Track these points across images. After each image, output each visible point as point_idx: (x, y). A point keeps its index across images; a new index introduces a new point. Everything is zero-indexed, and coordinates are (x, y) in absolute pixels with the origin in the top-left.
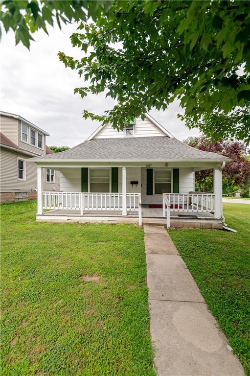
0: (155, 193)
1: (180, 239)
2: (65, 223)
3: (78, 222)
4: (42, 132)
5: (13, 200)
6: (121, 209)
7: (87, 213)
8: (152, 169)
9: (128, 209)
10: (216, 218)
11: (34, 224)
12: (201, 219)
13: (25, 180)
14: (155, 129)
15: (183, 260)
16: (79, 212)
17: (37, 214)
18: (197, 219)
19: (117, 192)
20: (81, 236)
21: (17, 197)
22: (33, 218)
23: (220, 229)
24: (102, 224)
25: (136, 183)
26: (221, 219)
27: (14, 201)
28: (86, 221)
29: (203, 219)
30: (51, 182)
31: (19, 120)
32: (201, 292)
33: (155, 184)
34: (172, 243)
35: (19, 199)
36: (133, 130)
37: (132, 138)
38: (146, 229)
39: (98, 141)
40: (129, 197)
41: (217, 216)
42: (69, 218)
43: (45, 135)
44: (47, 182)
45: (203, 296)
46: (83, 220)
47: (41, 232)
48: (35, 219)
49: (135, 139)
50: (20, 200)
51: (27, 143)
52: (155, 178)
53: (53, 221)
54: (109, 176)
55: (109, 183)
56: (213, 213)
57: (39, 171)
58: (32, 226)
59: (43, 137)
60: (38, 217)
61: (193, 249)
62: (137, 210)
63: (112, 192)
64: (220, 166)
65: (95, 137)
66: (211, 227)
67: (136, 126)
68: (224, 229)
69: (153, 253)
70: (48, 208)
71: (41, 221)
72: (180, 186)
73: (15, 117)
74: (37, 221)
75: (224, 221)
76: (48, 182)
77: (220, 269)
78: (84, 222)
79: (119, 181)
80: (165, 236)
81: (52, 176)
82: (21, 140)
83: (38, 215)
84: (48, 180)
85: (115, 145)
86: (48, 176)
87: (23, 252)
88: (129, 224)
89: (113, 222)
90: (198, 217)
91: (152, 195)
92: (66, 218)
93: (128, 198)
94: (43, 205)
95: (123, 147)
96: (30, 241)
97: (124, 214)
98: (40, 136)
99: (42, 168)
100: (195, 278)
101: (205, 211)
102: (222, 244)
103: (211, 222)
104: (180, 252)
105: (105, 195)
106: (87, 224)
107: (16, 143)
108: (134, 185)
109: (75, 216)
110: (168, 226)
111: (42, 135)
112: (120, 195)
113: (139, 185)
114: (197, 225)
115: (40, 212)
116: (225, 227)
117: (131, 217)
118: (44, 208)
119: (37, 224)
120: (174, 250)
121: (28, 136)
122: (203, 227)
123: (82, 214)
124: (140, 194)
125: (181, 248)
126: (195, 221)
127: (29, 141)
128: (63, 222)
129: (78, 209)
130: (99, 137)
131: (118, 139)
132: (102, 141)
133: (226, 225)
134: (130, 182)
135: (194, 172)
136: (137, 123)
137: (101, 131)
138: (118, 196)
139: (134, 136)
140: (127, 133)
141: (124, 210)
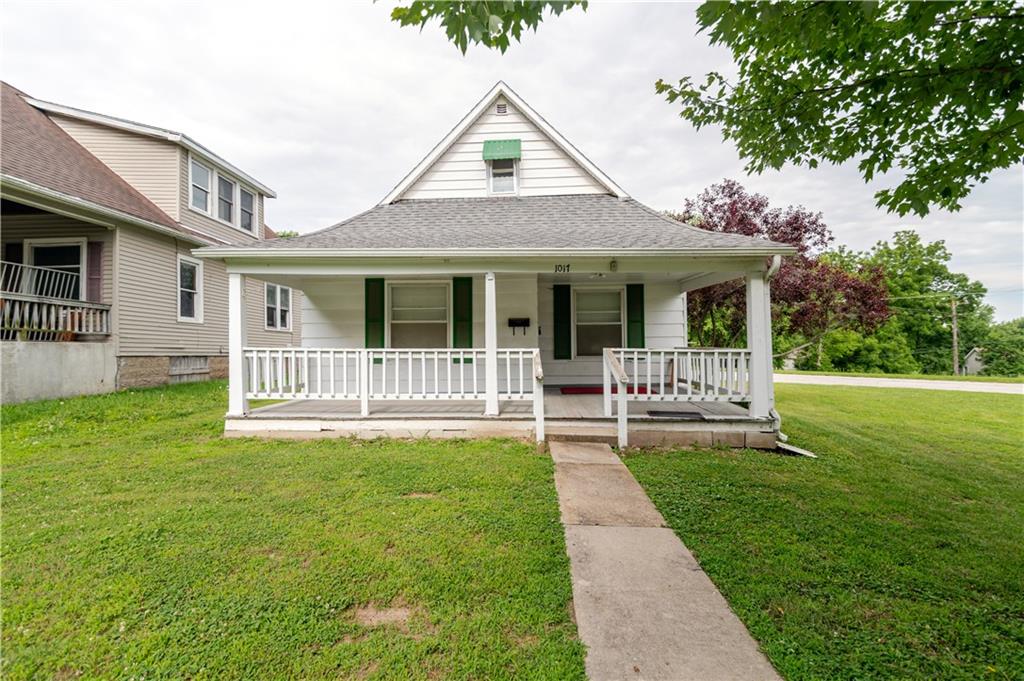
0: (579, 354)
1: (659, 478)
2: (314, 441)
3: (353, 438)
4: (253, 187)
5: (165, 378)
6: (481, 397)
7: (379, 411)
8: (568, 287)
9: (504, 397)
10: (756, 417)
11: (215, 444)
12: (713, 421)
13: (201, 321)
14: (573, 172)
15: (681, 544)
16: (354, 407)
17: (228, 414)
18: (703, 420)
19: (471, 347)
20: (360, 476)
21: (176, 371)
22: (217, 429)
23: (767, 450)
24: (425, 441)
25: (524, 323)
26: (771, 421)
27: (165, 383)
28: (379, 434)
29: (720, 421)
30: (279, 327)
31: (184, 149)
32: (766, 654)
33: (578, 328)
34: (638, 492)
35: (181, 376)
36: (515, 178)
37: (511, 199)
38: (557, 452)
39: (415, 206)
40: (505, 359)
41: (758, 412)
42: (326, 425)
43: (261, 195)
44: (266, 328)
45: (776, 666)
46: (368, 429)
47: (233, 469)
48: (223, 431)
49: (519, 200)
50: (185, 379)
51: (208, 214)
52: (578, 309)
53: (278, 436)
54: (445, 305)
55: (445, 326)
56: (745, 405)
57: (235, 284)
58: (207, 449)
59: (256, 200)
60: (229, 425)
61: (706, 507)
62: (527, 397)
63: (455, 347)
64: (764, 268)
65: (404, 193)
66: (742, 443)
67: (524, 164)
68: (778, 450)
69: (586, 521)
70: (262, 396)
71: (239, 436)
72: (646, 335)
73: (171, 137)
74: (227, 435)
75: (778, 426)
76: (271, 329)
77: (805, 569)
78: (372, 436)
79: (475, 319)
80: (616, 471)
81: (284, 313)
82: (191, 206)
83: (229, 418)
84: (271, 322)
85: (463, 217)
86: (271, 312)
87: (161, 531)
88: (506, 441)
89: (460, 435)
90: (707, 417)
91: (570, 358)
92: (316, 426)
94: (248, 387)
95: (486, 221)
96: (192, 495)
97: (492, 409)
98: (247, 197)
99: (244, 276)
100: (732, 603)
101: (723, 399)
102: (787, 490)
103: (741, 429)
104: (669, 517)
105: (436, 354)
106: (381, 441)
107: (174, 214)
108: (519, 330)
109: (343, 420)
110: (623, 442)
111: (254, 194)
112: (480, 356)
113: (533, 329)
114: (705, 439)
115: (236, 406)
116: (780, 445)
117: (511, 419)
118: (250, 396)
119: (226, 443)
120: (650, 512)
121: (209, 196)
122: (718, 445)
123: (365, 413)
124: (536, 351)
125: (669, 503)
126: (697, 428)
127: (213, 210)
128: (307, 436)
129: (352, 397)
130: (417, 195)
131: (470, 201)
132: (426, 206)
133: (784, 437)
134: (507, 321)
135: (684, 295)
136: (524, 155)
137: (422, 179)
138: (474, 357)
139: (521, 192)
140: (495, 187)
141: (492, 399)
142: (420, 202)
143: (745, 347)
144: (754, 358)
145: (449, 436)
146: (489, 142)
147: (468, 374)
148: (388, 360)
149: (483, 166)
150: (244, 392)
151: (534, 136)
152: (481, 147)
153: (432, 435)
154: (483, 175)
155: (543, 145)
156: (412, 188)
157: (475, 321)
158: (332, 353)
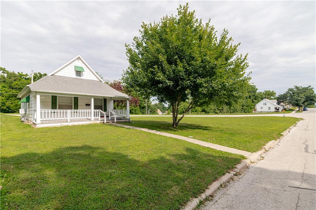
3: (68, 126)
6: (91, 117)
7: (71, 121)
17: (37, 123)
26: (129, 119)
36: (81, 74)
42: (62, 124)
46: (70, 124)
49: (83, 80)
54: (72, 101)
55: (72, 105)
57: (38, 97)
60: (38, 125)
62: (98, 117)
64: (129, 100)
65: (53, 74)
68: (130, 122)
72: (107, 107)
78: (72, 125)
89: (88, 124)
92: (59, 124)
93: (94, 112)
94: (41, 117)
97: (93, 119)
99: (40, 95)
103: (126, 120)
105: (83, 111)
108: (88, 106)
109: (65, 123)
115: (39, 122)
117: (96, 121)
118: (42, 119)
123: (69, 121)
124: (100, 110)
126: (121, 120)
128: (58, 126)
129: (66, 119)
134: (85, 104)
135: (113, 101)
136: (84, 71)
137: (59, 71)
138: (90, 111)
139: (82, 78)
140: (77, 75)
141: (93, 118)
142: (58, 76)
144: (127, 111)
145: (86, 124)
146: (76, 66)
147: (77, 114)
149: (74, 71)
152: (74, 67)
153: (83, 124)
154: (74, 73)
156: (56, 73)
157: (79, 104)
158: (53, 111)
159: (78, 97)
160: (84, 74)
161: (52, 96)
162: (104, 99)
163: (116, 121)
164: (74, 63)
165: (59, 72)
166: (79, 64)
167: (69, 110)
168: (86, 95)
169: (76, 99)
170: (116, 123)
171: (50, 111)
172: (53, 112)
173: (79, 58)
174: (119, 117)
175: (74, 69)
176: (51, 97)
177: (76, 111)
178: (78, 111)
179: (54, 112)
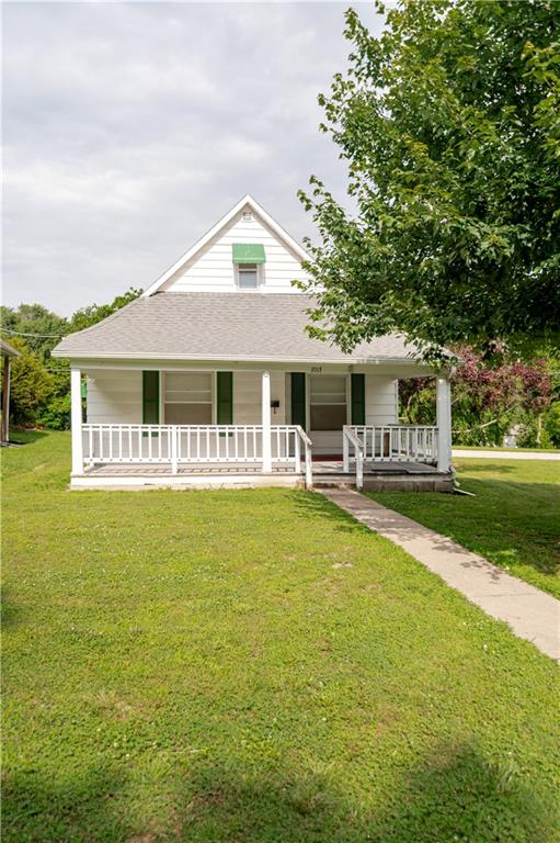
0: (312, 429)
2: (143, 491)
3: (169, 489)
6: (259, 459)
8: (305, 374)
9: (275, 460)
10: (441, 471)
12: (414, 474)
17: (72, 474)
18: (408, 474)
19: (232, 424)
23: (447, 492)
24: (222, 491)
25: (275, 404)
26: (450, 474)
28: (187, 486)
29: (418, 474)
33: (311, 407)
36: (258, 276)
37: (256, 295)
39: (172, 298)
40: (276, 433)
41: (442, 468)
42: (148, 481)
48: (68, 487)
52: (311, 392)
54: (210, 388)
55: (209, 407)
56: (434, 465)
57: (75, 376)
60: (74, 481)
62: (291, 460)
63: (219, 424)
64: (447, 372)
65: (162, 286)
66: (432, 488)
67: (266, 266)
68: (454, 492)
72: (366, 413)
74: (73, 489)
75: (454, 477)
78: (183, 488)
83: (74, 477)
89: (246, 486)
90: (410, 472)
92: (140, 481)
94: (85, 452)
101: (421, 460)
103: (431, 479)
106: (191, 492)
109: (160, 477)
110: (360, 484)
112: (258, 431)
113: (282, 409)
114: (408, 486)
115: (77, 468)
116: (456, 489)
117: (281, 475)
122: (417, 489)
123: (175, 472)
124: (299, 427)
126: (404, 479)
128: (135, 490)
129: (165, 460)
130: (173, 289)
131: (219, 296)
132: (183, 300)
133: (458, 484)
135: (396, 382)
136: (268, 258)
137: (177, 274)
138: (254, 431)
139: (262, 289)
140: (241, 284)
141: (267, 461)
142: (175, 295)
143: (435, 424)
144: (440, 432)
145: (239, 487)
146: (237, 245)
147: (231, 444)
148: (162, 433)
149: (231, 265)
150: (84, 457)
151: (275, 242)
152: (230, 249)
153: (226, 487)
154: (232, 273)
155: (283, 250)
156: (169, 282)
157: (235, 401)
158: (150, 428)
159: (231, 373)
160: (267, 274)
161: (144, 372)
162: (353, 375)
163: (365, 483)
164: (231, 232)
165: (182, 280)
166: (248, 232)
167: (174, 427)
168: (236, 362)
169: (225, 381)
170: (362, 491)
171: (140, 431)
172: (150, 435)
173: (248, 210)
174: (412, 460)
175: (230, 257)
176: (141, 377)
177: (227, 429)
178: (236, 431)
179: (155, 435)
